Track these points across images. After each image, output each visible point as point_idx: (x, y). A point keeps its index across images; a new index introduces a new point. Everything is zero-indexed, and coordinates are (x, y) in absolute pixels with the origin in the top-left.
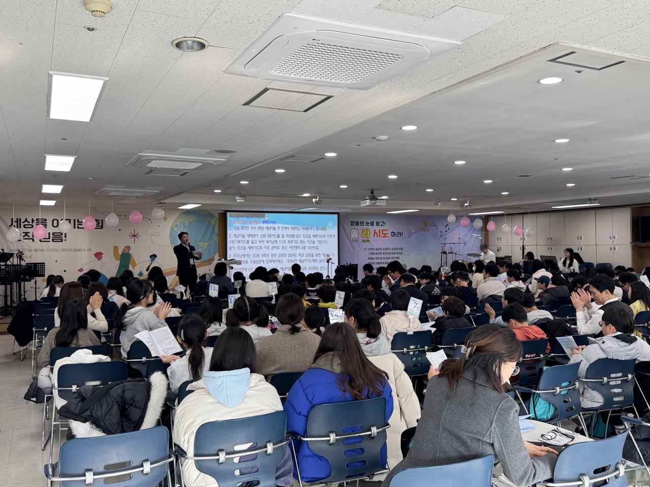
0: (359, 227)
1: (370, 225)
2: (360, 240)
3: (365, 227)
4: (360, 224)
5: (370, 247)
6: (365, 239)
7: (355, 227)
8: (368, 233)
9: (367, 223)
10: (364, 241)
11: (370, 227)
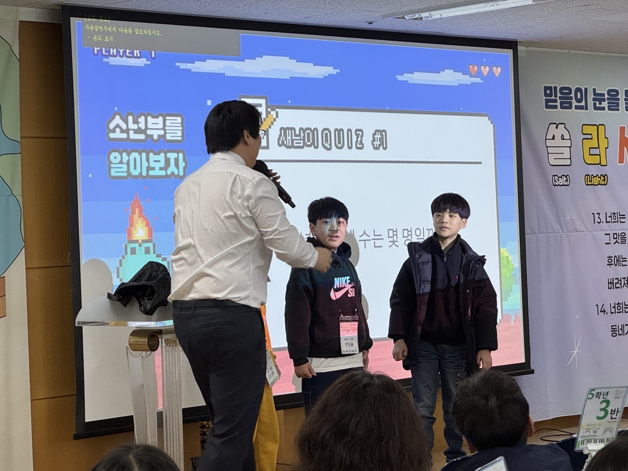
0: (574, 117)
1: (605, 104)
2: (578, 173)
3: (592, 115)
4: (574, 103)
5: (612, 209)
6: (594, 171)
7: (559, 114)
8: (603, 144)
9: (599, 98)
10: (589, 180)
11: (606, 117)
